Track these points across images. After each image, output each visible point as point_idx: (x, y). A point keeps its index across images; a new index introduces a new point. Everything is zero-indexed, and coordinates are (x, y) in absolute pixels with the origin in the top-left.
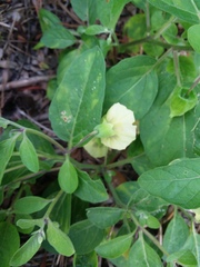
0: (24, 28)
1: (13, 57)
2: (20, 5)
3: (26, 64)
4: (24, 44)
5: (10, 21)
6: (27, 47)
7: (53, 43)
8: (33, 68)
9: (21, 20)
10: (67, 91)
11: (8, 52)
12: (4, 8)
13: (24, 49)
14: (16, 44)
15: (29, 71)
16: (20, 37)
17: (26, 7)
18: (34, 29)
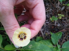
0: (56, 28)
1: (47, 26)
2: (62, 25)
3: (46, 29)
4: (51, 28)
5: (57, 24)
6: (51, 29)
7: (53, 37)
8: (45, 31)
9: (58, 26)
10: (39, 46)
11: (48, 24)
12: (60, 22)
13: (50, 28)
14: (51, 26)
15: (44, 30)
16: (53, 27)
17: (62, 27)
18: (56, 30)
